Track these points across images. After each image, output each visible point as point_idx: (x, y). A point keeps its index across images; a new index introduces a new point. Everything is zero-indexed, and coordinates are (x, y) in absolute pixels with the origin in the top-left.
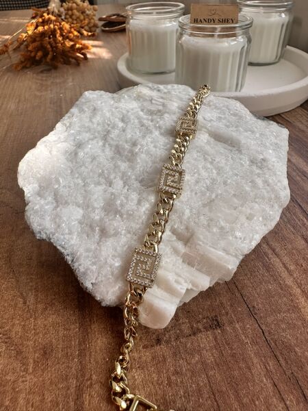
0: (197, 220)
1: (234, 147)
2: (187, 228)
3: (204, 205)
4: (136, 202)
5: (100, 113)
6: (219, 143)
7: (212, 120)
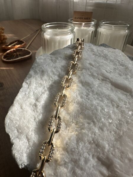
0: (114, 153)
1: (128, 92)
2: (108, 158)
3: (116, 140)
4: (75, 142)
5: (46, 73)
6: (118, 90)
7: (111, 71)
